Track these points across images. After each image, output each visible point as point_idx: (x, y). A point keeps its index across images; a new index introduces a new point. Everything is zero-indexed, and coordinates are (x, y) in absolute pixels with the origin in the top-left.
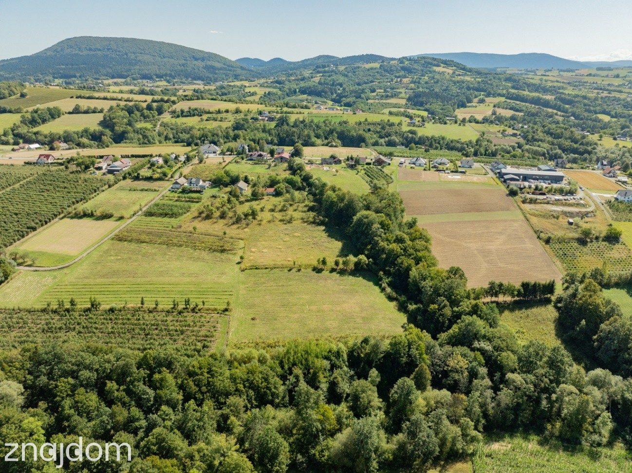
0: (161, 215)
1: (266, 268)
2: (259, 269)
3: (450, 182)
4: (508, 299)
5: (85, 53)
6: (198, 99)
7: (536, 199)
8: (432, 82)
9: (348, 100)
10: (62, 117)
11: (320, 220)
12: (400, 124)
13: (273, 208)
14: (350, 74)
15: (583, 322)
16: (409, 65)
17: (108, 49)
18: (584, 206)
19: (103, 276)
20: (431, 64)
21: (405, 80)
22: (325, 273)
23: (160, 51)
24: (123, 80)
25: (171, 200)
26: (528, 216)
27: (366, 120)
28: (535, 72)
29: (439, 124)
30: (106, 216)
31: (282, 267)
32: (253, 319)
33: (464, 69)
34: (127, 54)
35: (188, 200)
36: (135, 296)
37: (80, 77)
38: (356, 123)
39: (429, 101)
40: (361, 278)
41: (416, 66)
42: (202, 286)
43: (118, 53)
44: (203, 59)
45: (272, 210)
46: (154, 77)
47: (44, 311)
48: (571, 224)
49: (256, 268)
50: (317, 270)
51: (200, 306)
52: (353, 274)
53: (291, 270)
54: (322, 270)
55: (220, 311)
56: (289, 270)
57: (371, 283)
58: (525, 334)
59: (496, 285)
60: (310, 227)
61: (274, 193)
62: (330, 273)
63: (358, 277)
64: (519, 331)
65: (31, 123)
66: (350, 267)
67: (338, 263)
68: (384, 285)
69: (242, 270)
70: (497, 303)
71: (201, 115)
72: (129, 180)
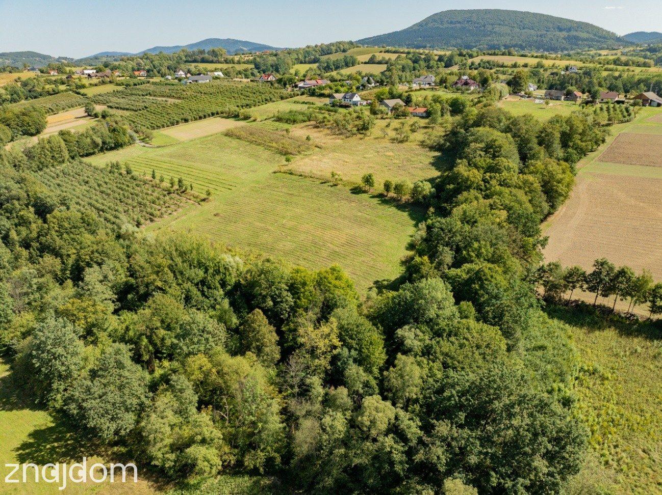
1: (301, 175)
2: (293, 174)
5: (446, 26)
6: (504, 54)
10: (357, 66)
13: (400, 126)
17: (468, 22)
22: (364, 196)
30: (246, 118)
31: (318, 178)
32: (215, 215)
40: (405, 214)
42: (220, 177)
44: (569, 30)
45: (398, 130)
47: (101, 170)
50: (356, 191)
51: (189, 190)
52: (401, 207)
53: (325, 183)
54: (365, 192)
55: (199, 200)
56: (322, 183)
57: (414, 222)
58: (606, 382)
59: (611, 269)
60: (421, 151)
61: (424, 115)
62: (371, 197)
63: (404, 211)
64: (594, 372)
65: (325, 69)
66: (406, 198)
67: (387, 186)
68: (422, 226)
69: (275, 173)
70: (607, 312)
71: (491, 69)
72: (305, 96)
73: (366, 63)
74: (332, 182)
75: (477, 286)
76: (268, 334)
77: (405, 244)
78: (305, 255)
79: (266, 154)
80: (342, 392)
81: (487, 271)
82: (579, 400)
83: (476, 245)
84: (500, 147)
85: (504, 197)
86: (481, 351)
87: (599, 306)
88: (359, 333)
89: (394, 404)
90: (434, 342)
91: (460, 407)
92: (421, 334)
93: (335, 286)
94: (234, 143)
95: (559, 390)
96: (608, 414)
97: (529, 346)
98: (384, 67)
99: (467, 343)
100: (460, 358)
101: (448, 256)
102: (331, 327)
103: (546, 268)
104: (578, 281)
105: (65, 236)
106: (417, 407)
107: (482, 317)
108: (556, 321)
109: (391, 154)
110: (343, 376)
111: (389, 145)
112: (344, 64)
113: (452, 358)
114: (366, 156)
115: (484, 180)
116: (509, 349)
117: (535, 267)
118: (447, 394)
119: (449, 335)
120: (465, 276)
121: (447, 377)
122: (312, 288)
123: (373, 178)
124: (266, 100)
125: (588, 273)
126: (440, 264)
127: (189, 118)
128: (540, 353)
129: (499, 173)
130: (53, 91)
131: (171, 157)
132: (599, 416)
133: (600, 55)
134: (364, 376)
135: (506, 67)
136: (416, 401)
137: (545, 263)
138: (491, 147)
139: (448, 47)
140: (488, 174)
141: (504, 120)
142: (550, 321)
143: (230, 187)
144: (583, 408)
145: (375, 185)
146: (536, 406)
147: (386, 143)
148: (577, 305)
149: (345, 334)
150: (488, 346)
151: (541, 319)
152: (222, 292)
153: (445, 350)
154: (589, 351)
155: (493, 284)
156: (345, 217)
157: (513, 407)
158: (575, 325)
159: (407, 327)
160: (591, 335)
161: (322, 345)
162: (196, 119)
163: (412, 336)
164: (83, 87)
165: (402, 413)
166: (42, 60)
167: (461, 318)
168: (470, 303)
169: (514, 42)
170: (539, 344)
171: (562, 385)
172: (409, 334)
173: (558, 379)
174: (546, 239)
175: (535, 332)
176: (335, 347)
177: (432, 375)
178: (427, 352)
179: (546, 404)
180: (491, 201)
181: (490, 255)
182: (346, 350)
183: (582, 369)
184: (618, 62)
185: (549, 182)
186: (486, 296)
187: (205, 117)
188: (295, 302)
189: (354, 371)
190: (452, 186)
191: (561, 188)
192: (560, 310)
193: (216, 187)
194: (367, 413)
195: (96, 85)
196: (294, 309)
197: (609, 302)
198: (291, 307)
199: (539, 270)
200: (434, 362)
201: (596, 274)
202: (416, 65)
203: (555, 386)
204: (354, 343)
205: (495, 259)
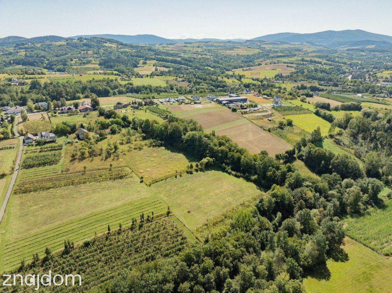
0: (39, 165)
1: (162, 180)
2: (158, 182)
3: (200, 109)
4: (282, 161)
7: (247, 111)
8: (107, 53)
9: (58, 67)
11: (160, 143)
12: (116, 80)
13: (121, 142)
14: (46, 49)
15: (323, 162)
16: (87, 42)
18: (266, 111)
19: (45, 223)
20: (101, 41)
21: (89, 52)
22: (194, 173)
25: (35, 152)
26: (251, 120)
27: (93, 79)
28: (154, 45)
29: (138, 78)
31: (171, 176)
32: (189, 212)
33: (122, 44)
35: (50, 149)
36: (93, 227)
38: (87, 82)
39: (115, 65)
40: (213, 171)
41: (92, 43)
42: (135, 204)
45: (122, 144)
48: (270, 120)
49: (156, 182)
55: (166, 215)
67: (197, 165)
69: (150, 186)
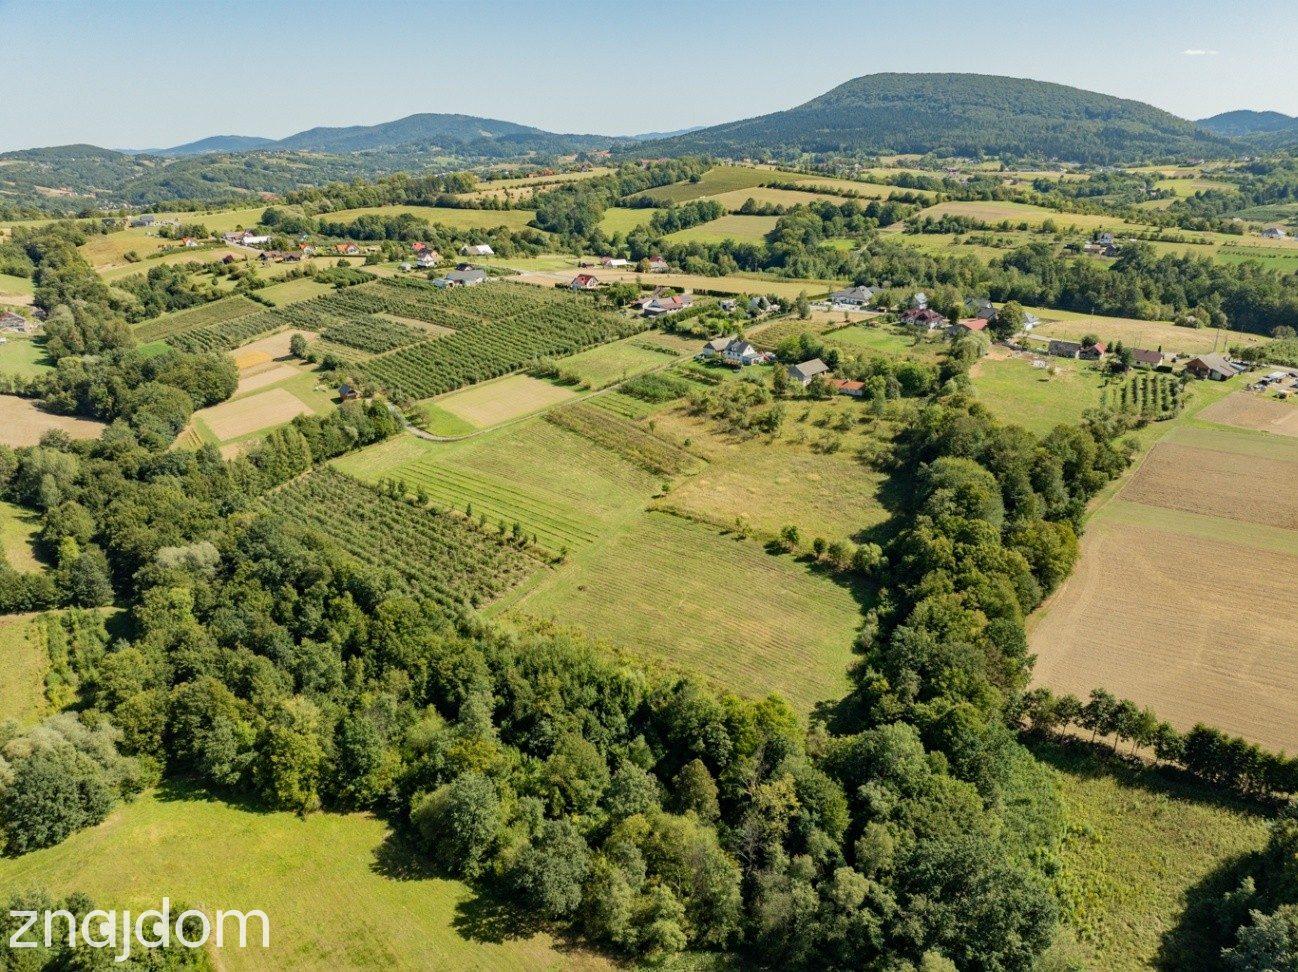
0: (637, 394)
2: (676, 515)
4: (1148, 754)
5: (875, 104)
6: (984, 198)
10: (721, 219)
11: (886, 461)
13: (825, 419)
17: (917, 97)
22: (786, 558)
23: (1017, 99)
24: (918, 157)
30: (571, 382)
32: (581, 588)
34: (947, 106)
35: (703, 377)
37: (845, 149)
42: (569, 517)
43: (933, 104)
44: (1107, 116)
45: (821, 424)
46: (982, 152)
47: (372, 489)
50: (774, 549)
51: (530, 542)
52: (840, 578)
53: (726, 533)
54: (786, 551)
55: (549, 560)
56: (722, 534)
57: (859, 606)
58: (1097, 846)
59: (1110, 703)
60: (859, 470)
61: (860, 393)
62: (796, 561)
63: (844, 586)
64: (1084, 833)
65: (664, 226)
66: (845, 563)
67: (819, 546)
68: (872, 616)
69: (649, 510)
70: (1107, 752)
71: (962, 232)
72: (658, 332)
73: (736, 213)
74: (733, 532)
75: (950, 732)
76: (708, 787)
77: (850, 645)
78: (720, 660)
79: (626, 470)
80: (807, 860)
81: (961, 713)
82: (1064, 867)
83: (947, 673)
84: (977, 498)
85: (981, 590)
86: (956, 814)
87: (1098, 745)
88: (818, 791)
89: (866, 876)
90: (903, 804)
91: (935, 880)
92: (889, 793)
93: (779, 724)
94: (568, 441)
95: (1043, 855)
96: (1095, 883)
97: (1010, 799)
98: (769, 224)
99: (939, 805)
100: (933, 825)
101: (912, 683)
102: (785, 784)
103: (1034, 695)
104: (1070, 715)
105: (406, 637)
106: (890, 879)
107: (955, 771)
108: (1044, 765)
109: (815, 477)
110: (806, 842)
111: (810, 457)
112: (697, 217)
113: (925, 824)
114: (779, 480)
115: (955, 554)
116: (986, 807)
117: (1021, 692)
118: (922, 867)
119: (920, 794)
120: (935, 717)
121: (920, 847)
122: (752, 728)
123: (798, 532)
124: (596, 340)
125: (1083, 706)
126: (903, 693)
127: (477, 375)
128: (1022, 809)
129: (976, 545)
130: (214, 294)
131: (475, 465)
132: (1084, 885)
133: (1162, 178)
134: (830, 843)
135: (989, 229)
136: (888, 873)
137: (1031, 688)
138: (964, 497)
139: (879, 148)
140: (961, 544)
141: (983, 436)
142: (1036, 765)
143: (589, 538)
144: (1069, 878)
145: (801, 541)
146: (1010, 882)
147: (805, 454)
148: (1072, 743)
149: (802, 791)
150: (961, 809)
151: (1026, 763)
152: (623, 719)
153: (917, 814)
154: (1080, 805)
155: (967, 730)
156: (765, 598)
157: (987, 882)
158: (1066, 772)
159: (871, 783)
160: (1085, 784)
161: (779, 805)
162: (487, 378)
163: (879, 796)
164: (260, 285)
165: (875, 885)
166: (108, 163)
167: (933, 773)
168: (942, 754)
169: (1003, 142)
170: (1023, 796)
171: (1046, 849)
172: (876, 794)
173: (1042, 841)
174: (1034, 658)
175: (1017, 780)
176: (791, 808)
177: (904, 844)
178: (896, 815)
179: (1020, 880)
180: (964, 595)
181: (964, 687)
182: (806, 812)
183: (1070, 830)
184: (1185, 223)
185: (1043, 558)
186: (960, 743)
187: (501, 373)
188: (734, 746)
189: (817, 836)
190: (911, 558)
191: (1057, 566)
192: (1050, 748)
193: (569, 537)
194: (842, 887)
195: (282, 281)
196: (734, 755)
197: (1111, 740)
198: (730, 753)
199: (1025, 698)
200: (905, 829)
201: (1093, 707)
202: (828, 223)
203: (1038, 849)
204: (813, 802)
205: (971, 695)
